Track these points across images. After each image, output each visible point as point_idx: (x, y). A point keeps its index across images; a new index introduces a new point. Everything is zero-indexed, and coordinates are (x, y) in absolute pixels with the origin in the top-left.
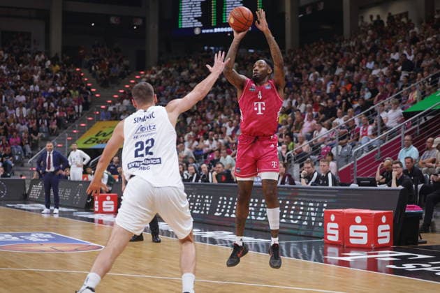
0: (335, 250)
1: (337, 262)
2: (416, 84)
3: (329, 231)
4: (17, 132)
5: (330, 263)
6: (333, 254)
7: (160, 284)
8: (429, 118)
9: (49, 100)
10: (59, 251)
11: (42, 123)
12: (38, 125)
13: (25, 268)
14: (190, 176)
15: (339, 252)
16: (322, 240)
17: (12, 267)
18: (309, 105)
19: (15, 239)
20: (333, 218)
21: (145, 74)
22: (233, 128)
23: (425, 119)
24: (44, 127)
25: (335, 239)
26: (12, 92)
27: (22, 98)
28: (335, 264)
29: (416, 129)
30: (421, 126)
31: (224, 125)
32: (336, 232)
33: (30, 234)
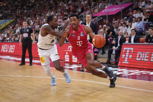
0: (68, 64)
1: (69, 69)
2: (96, 7)
3: (66, 58)
5: (66, 69)
6: (67, 66)
7: (6, 78)
8: (101, 18)
14: (18, 39)
15: (69, 65)
16: (63, 61)
18: (60, 14)
20: (67, 53)
21: (2, 3)
22: (33, 22)
23: (100, 19)
25: (68, 61)
28: (68, 69)
29: (97, 22)
30: (98, 21)
31: (30, 21)
32: (68, 58)
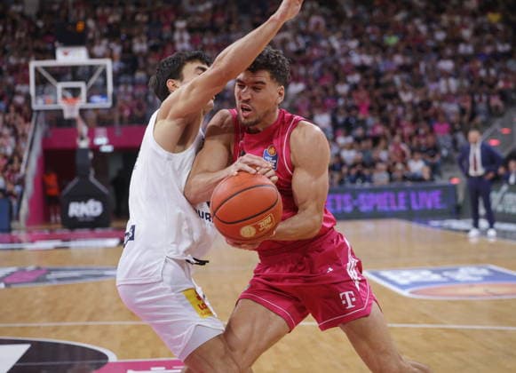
4: (444, 114)
9: (487, 65)
10: (495, 295)
11: (481, 100)
12: (474, 103)
13: (442, 323)
17: (426, 322)
19: (436, 277)
24: (482, 107)
26: (434, 57)
27: (447, 65)
33: (456, 270)
